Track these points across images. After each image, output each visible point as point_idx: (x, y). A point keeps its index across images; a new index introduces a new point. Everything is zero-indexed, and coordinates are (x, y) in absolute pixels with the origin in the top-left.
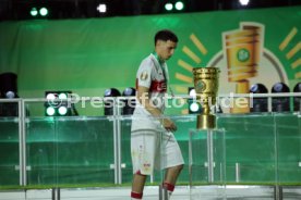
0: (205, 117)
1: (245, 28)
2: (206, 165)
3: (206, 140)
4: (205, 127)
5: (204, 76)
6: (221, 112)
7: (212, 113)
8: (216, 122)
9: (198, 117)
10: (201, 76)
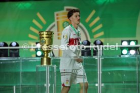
0: (45, 59)
1: (67, 10)
2: (45, 85)
3: (45, 71)
4: (45, 64)
5: (45, 36)
6: (54, 56)
7: (49, 56)
8: (51, 62)
9: (42, 58)
10: (43, 36)
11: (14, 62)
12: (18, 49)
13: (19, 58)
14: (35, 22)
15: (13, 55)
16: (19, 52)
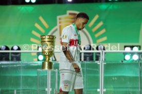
0: (47, 63)
1: (70, 14)
2: (46, 89)
3: (47, 76)
4: (46, 68)
5: (46, 40)
6: (56, 60)
7: (51, 61)
8: (53, 66)
9: (43, 63)
10: (45, 40)
11: (15, 66)
12: (20, 53)
13: (20, 62)
14: (37, 25)
15: (15, 58)
16: (20, 55)
